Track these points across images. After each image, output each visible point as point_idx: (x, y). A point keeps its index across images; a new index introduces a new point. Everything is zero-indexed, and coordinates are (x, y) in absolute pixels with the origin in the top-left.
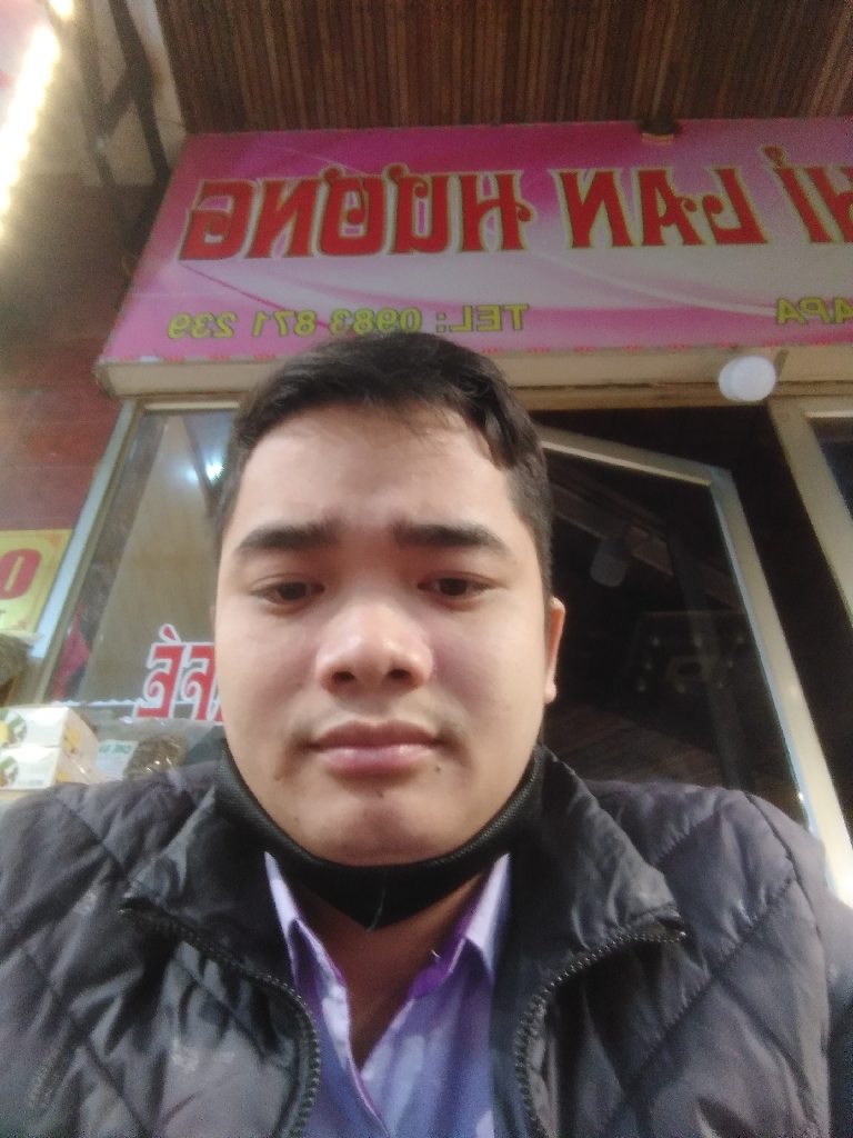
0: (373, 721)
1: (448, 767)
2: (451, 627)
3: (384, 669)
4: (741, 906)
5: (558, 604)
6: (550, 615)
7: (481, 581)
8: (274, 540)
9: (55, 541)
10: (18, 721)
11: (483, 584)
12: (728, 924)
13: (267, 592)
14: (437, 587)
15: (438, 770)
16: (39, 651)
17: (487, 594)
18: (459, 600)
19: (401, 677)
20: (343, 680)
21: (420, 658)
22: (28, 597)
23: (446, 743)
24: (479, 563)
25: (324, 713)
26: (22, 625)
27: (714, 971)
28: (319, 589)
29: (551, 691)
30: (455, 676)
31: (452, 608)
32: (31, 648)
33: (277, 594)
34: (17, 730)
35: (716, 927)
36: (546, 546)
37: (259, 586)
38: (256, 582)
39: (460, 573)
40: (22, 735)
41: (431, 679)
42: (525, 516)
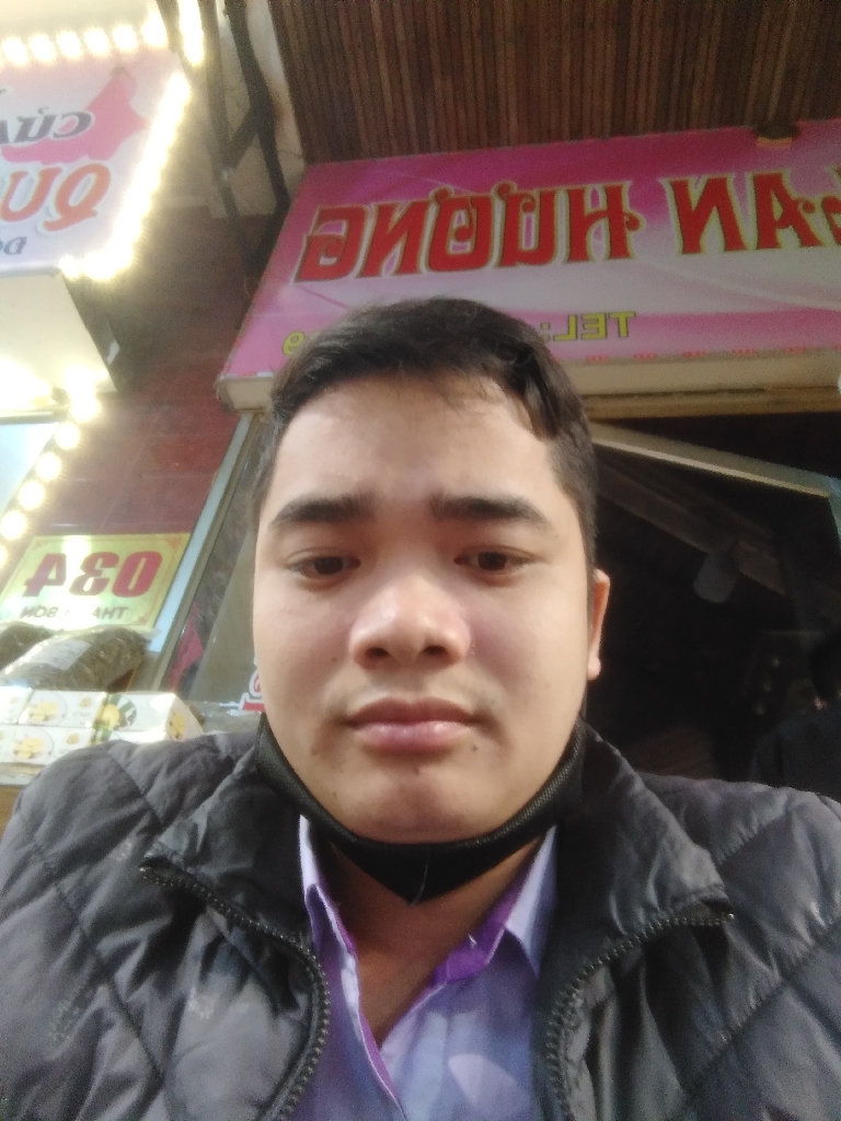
0: (406, 697)
1: (484, 744)
2: (488, 602)
3: (419, 645)
4: (815, 909)
5: (603, 577)
6: (593, 589)
7: (521, 555)
8: (310, 513)
9: (174, 544)
10: (129, 706)
11: (523, 559)
12: (800, 926)
13: (303, 566)
14: (475, 561)
15: (475, 749)
16: (156, 645)
17: (526, 569)
18: (498, 575)
19: (437, 653)
20: (377, 656)
21: (456, 636)
22: (147, 595)
23: (482, 720)
24: (517, 536)
25: (357, 689)
26: (143, 621)
27: (783, 973)
28: (355, 563)
29: (595, 667)
30: (492, 654)
31: (491, 584)
32: (149, 642)
33: (313, 568)
34: (128, 714)
35: (787, 929)
36: (590, 518)
37: (295, 559)
38: (292, 555)
39: (501, 547)
40: (132, 718)
41: (469, 654)
42: (568, 488)
